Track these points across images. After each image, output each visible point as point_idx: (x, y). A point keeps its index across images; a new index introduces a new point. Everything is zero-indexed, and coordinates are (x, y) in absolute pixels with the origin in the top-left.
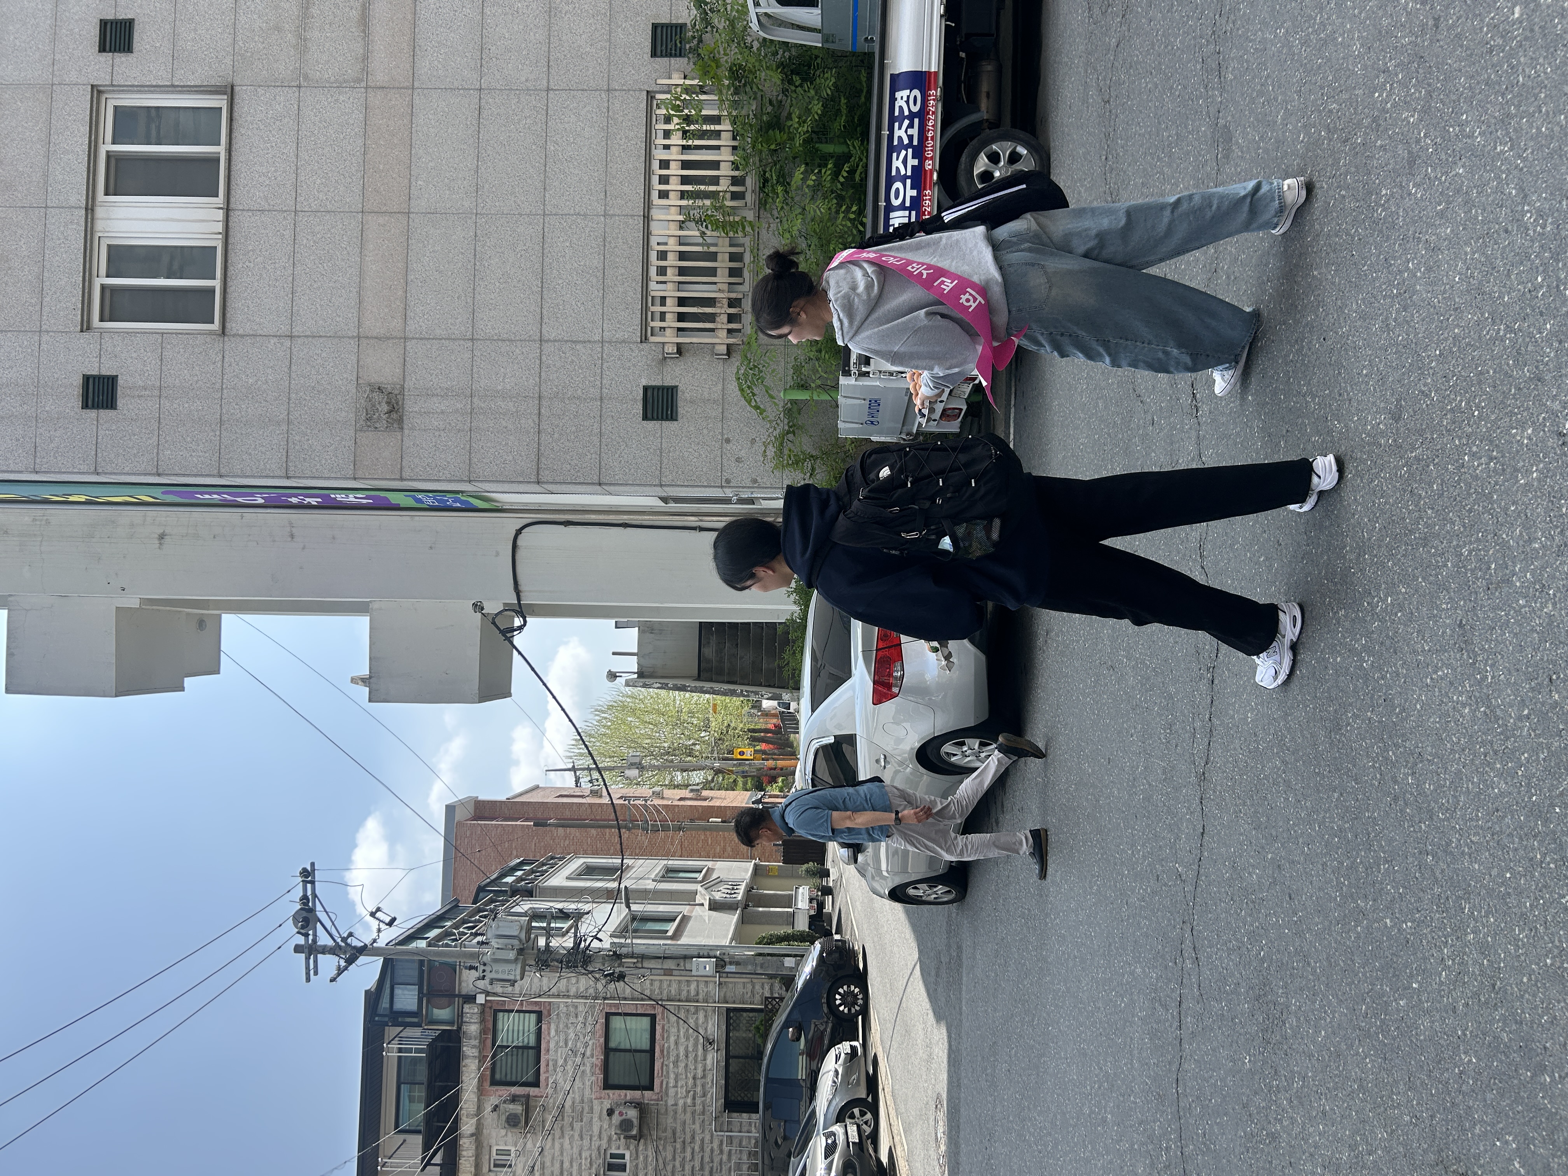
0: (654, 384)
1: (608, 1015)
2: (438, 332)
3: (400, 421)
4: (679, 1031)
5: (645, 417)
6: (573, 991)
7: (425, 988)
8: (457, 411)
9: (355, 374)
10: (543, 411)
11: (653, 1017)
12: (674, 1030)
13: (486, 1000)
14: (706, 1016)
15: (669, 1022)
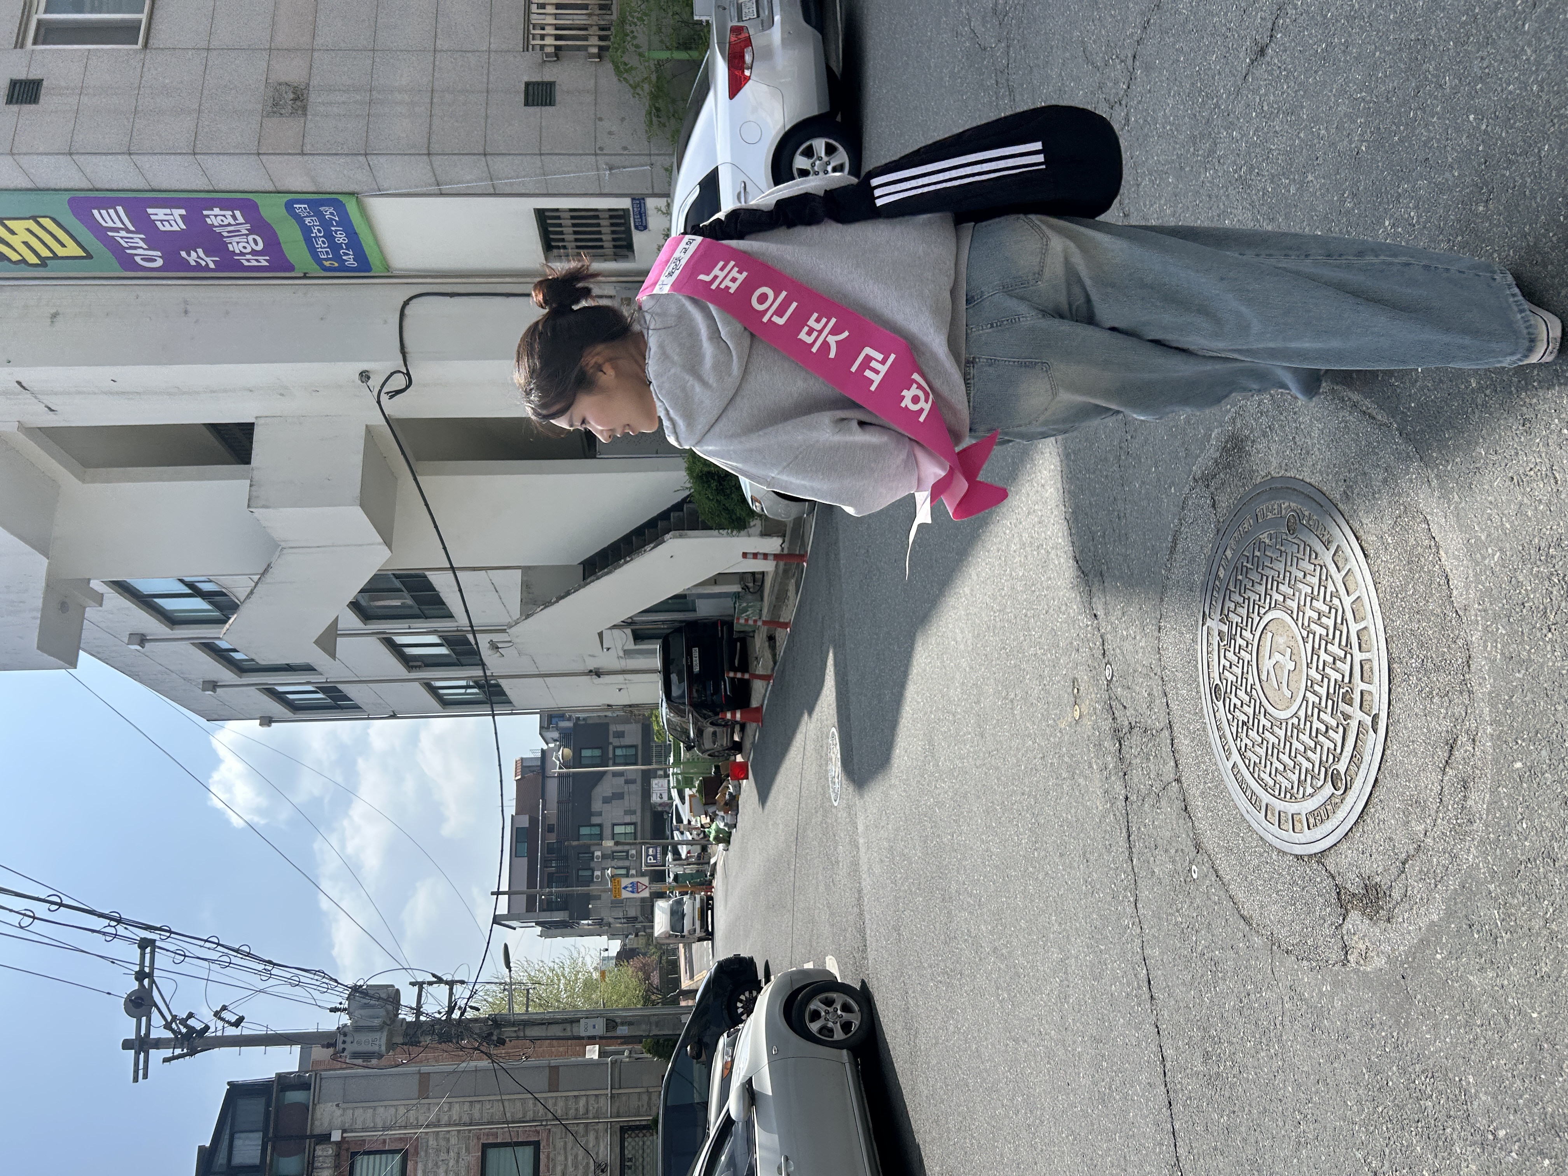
0: (534, 80)
1: (485, 1147)
2: (343, 45)
3: (304, 109)
4: (566, 1159)
5: (527, 104)
6: (445, 1119)
7: (271, 1131)
8: (355, 102)
9: (265, 76)
10: (435, 100)
11: (536, 1145)
12: (561, 1158)
13: (342, 1137)
14: (597, 1138)
15: (554, 1147)
